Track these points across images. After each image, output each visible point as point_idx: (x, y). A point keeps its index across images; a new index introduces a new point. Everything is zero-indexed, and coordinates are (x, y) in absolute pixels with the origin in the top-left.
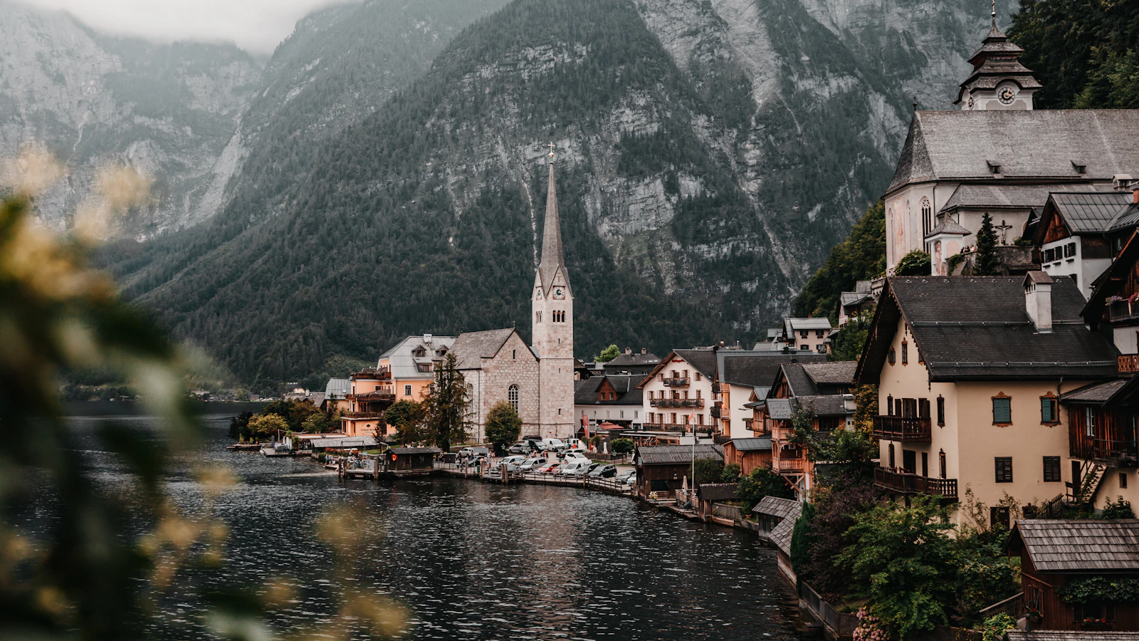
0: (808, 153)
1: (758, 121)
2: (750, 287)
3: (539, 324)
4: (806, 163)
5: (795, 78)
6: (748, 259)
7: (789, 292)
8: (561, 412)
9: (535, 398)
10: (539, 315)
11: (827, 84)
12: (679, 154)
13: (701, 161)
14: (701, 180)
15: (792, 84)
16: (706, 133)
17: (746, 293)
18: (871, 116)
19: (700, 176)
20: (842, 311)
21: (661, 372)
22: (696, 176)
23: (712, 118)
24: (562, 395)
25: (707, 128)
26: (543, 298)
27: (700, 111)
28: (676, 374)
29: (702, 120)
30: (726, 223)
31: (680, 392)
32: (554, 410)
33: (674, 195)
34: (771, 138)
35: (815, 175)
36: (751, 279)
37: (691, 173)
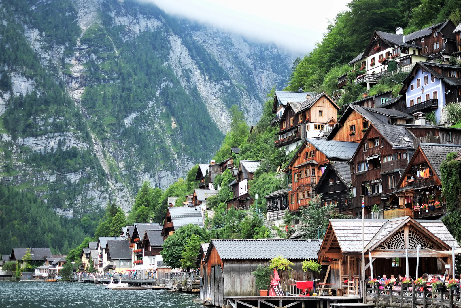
0: (124, 71)
1: (83, 42)
2: (74, 178)
4: (123, 79)
5: (113, 14)
6: (73, 154)
7: (108, 185)
11: (138, 23)
12: (13, 57)
13: (33, 65)
14: (33, 81)
15: (110, 19)
16: (38, 45)
17: (70, 184)
18: (171, 52)
19: (32, 78)
22: (28, 77)
23: (44, 33)
25: (38, 41)
27: (33, 26)
29: (33, 34)
30: (54, 120)
33: (6, 91)
34: (94, 57)
35: (130, 89)
36: (75, 171)
37: (23, 74)
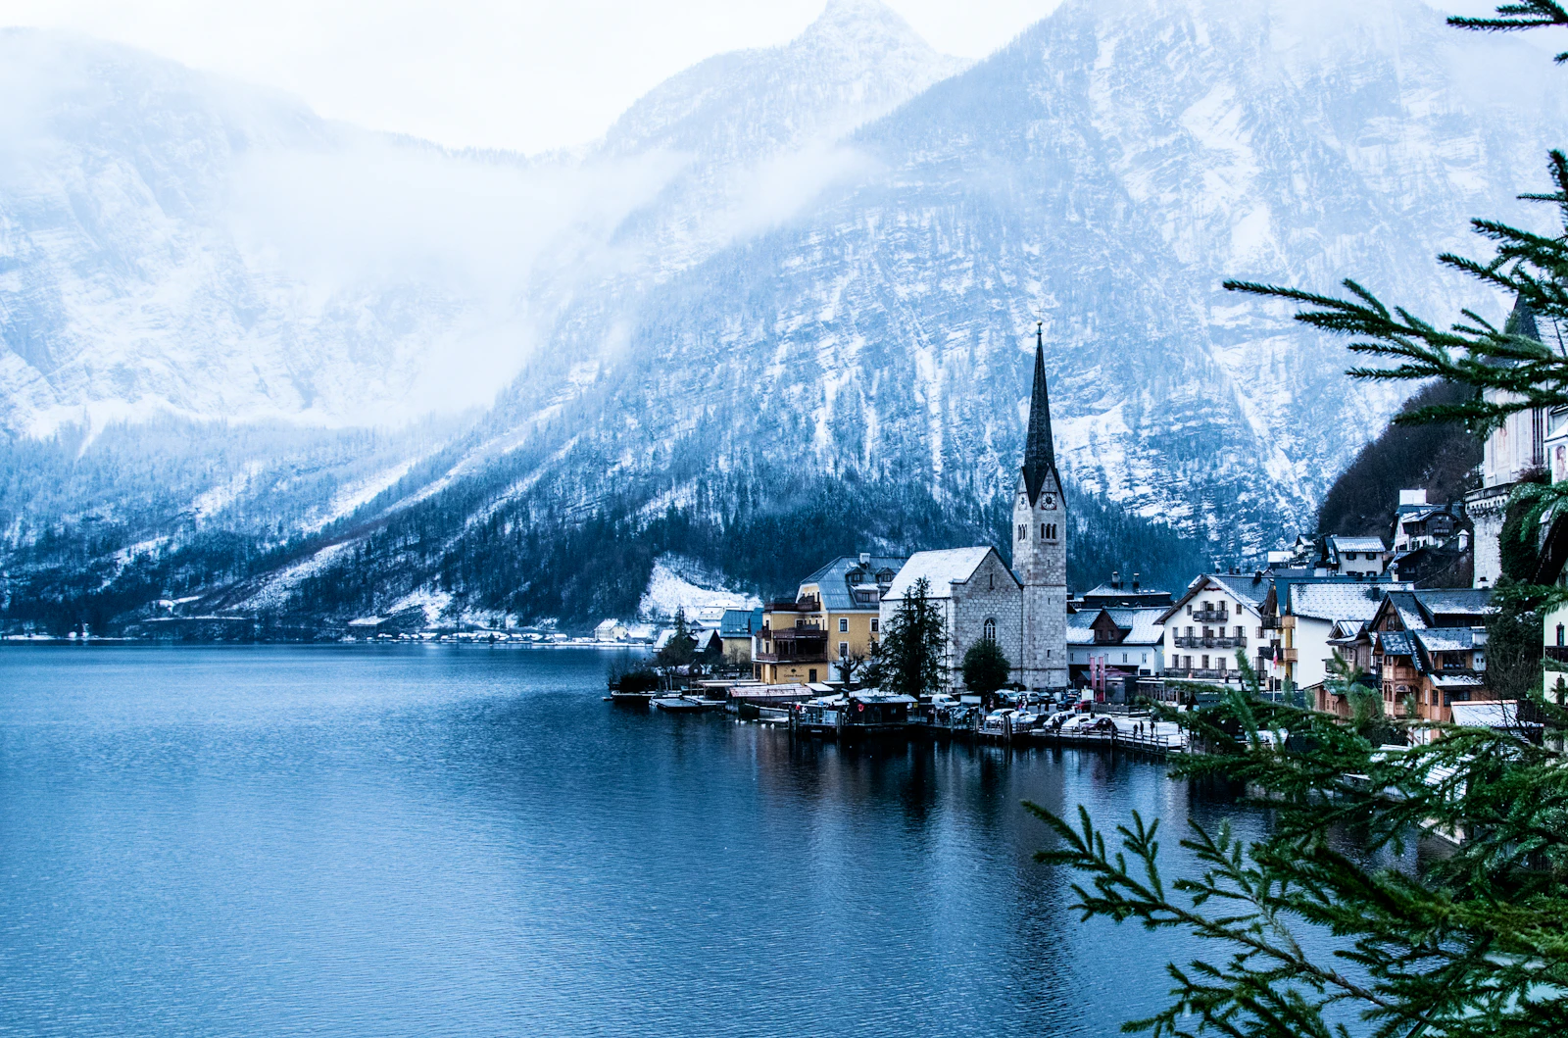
3: (1022, 541)
8: (1051, 654)
9: (1017, 636)
10: (1022, 530)
20: (1400, 529)
21: (1189, 603)
24: (1052, 632)
26: (1029, 508)
28: (1209, 607)
31: (1215, 628)
32: (1042, 651)
